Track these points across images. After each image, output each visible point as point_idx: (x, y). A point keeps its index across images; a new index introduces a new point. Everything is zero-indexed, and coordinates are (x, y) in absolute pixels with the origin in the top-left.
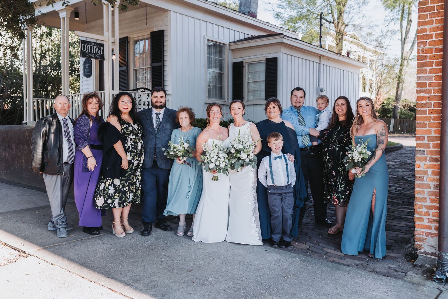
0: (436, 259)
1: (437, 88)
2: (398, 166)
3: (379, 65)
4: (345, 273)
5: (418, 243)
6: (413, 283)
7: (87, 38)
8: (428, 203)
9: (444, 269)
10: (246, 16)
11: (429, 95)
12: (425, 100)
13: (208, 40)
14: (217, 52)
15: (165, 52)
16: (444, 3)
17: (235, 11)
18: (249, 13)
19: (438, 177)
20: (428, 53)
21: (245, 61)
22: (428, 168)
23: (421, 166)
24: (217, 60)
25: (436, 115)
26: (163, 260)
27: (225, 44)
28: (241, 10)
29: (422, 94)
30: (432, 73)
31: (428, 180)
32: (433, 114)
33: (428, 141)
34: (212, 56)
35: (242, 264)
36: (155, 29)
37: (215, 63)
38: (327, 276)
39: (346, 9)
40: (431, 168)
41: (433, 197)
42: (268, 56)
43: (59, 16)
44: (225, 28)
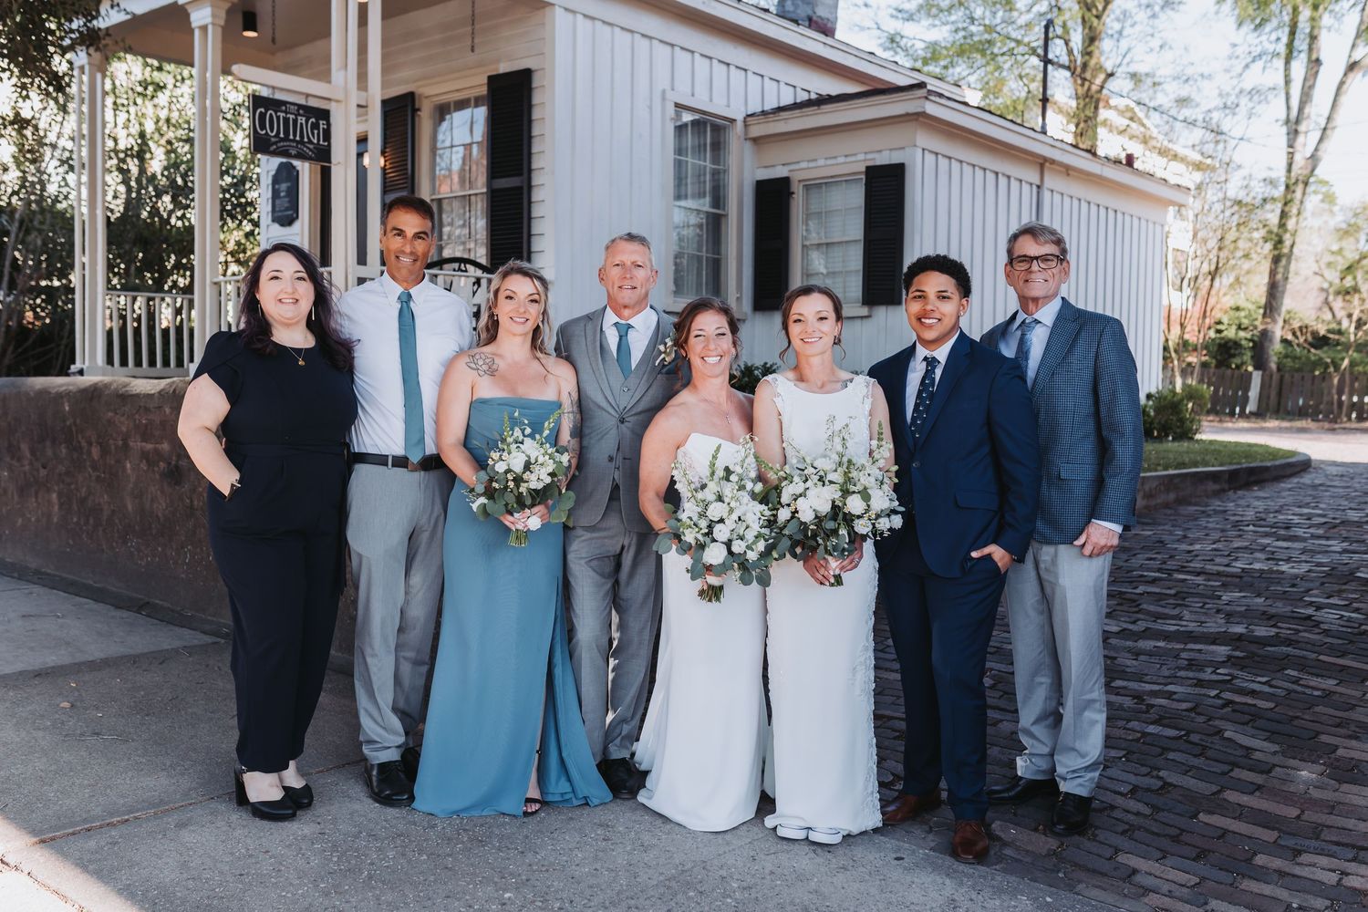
2: (1321, 532)
3: (1215, 199)
7: (274, 88)
10: (801, 29)
13: (677, 105)
14: (705, 145)
15: (534, 141)
17: (766, 11)
18: (810, 19)
21: (795, 177)
24: (705, 175)
27: (733, 121)
28: (785, 10)
34: (689, 160)
36: (504, 68)
37: (699, 183)
39: (1110, 22)
42: (874, 159)
43: (189, 23)
44: (732, 68)
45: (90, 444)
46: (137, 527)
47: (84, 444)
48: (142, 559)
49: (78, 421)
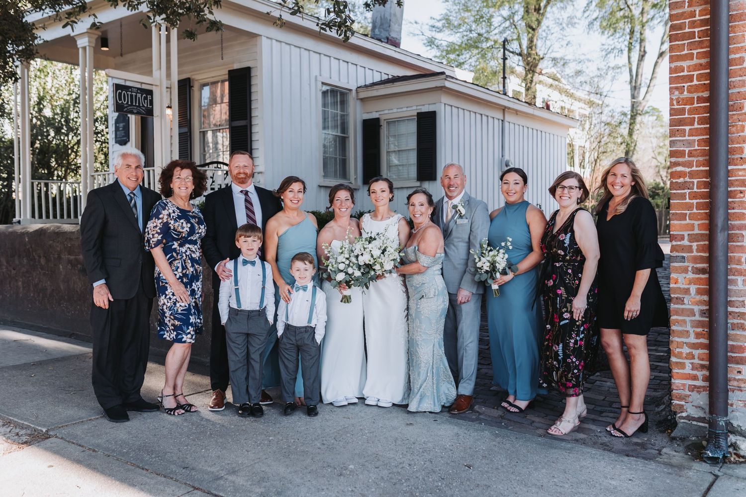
0: (706, 427)
1: (701, 159)
4: (564, 452)
5: (678, 402)
6: (671, 465)
7: (125, 80)
8: (692, 339)
9: (719, 443)
10: (383, 44)
11: (690, 169)
12: (684, 178)
13: (322, 83)
14: (337, 102)
15: (252, 102)
16: (709, 27)
17: (366, 35)
18: (388, 38)
19: (706, 298)
20: (686, 105)
21: (382, 118)
22: (689, 284)
23: (679, 281)
24: (337, 116)
25: (701, 201)
26: (271, 438)
27: (351, 90)
28: (374, 35)
29: (679, 169)
30: (693, 136)
31: (690, 303)
32: (696, 199)
33: (690, 242)
34: (329, 110)
35: (399, 442)
36: (236, 66)
37: (335, 121)
38: (537, 457)
39: (541, 32)
40: (694, 284)
41: (699, 330)
42: (421, 109)
43: (76, 45)
44: (350, 64)
45: (40, 257)
46: (66, 297)
47: (36, 257)
48: (69, 313)
49: (33, 246)
